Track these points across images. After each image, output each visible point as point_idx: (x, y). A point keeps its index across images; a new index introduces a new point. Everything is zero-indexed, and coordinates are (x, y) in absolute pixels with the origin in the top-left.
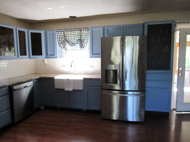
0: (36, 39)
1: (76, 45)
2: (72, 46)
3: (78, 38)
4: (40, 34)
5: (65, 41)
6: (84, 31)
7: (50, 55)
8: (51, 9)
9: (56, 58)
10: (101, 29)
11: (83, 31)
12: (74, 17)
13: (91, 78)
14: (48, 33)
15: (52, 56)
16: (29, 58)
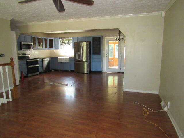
0: (51, 41)
1: (67, 44)
2: (65, 44)
3: (68, 41)
4: (53, 39)
5: (63, 42)
6: (70, 38)
9: (59, 49)
10: (76, 38)
12: (66, 33)
14: (56, 39)
15: (57, 48)
16: (48, 49)
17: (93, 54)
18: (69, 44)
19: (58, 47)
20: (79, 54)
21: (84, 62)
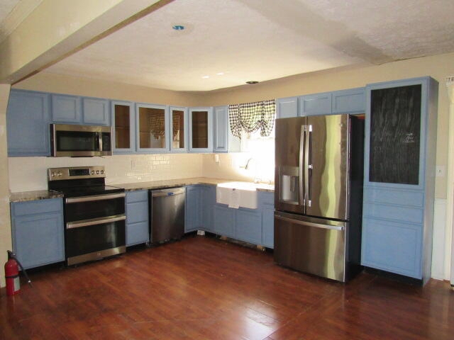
0: (200, 120)
1: (254, 131)
2: (249, 131)
3: (257, 120)
4: (206, 113)
5: (241, 124)
6: (268, 106)
7: (219, 148)
8: (207, 77)
9: (227, 152)
10: (294, 102)
11: (266, 107)
13: (267, 190)
14: (217, 111)
15: (221, 149)
16: (189, 152)
17: (371, 179)
18: (263, 133)
19: (224, 143)
20: (297, 178)
21: (325, 220)
